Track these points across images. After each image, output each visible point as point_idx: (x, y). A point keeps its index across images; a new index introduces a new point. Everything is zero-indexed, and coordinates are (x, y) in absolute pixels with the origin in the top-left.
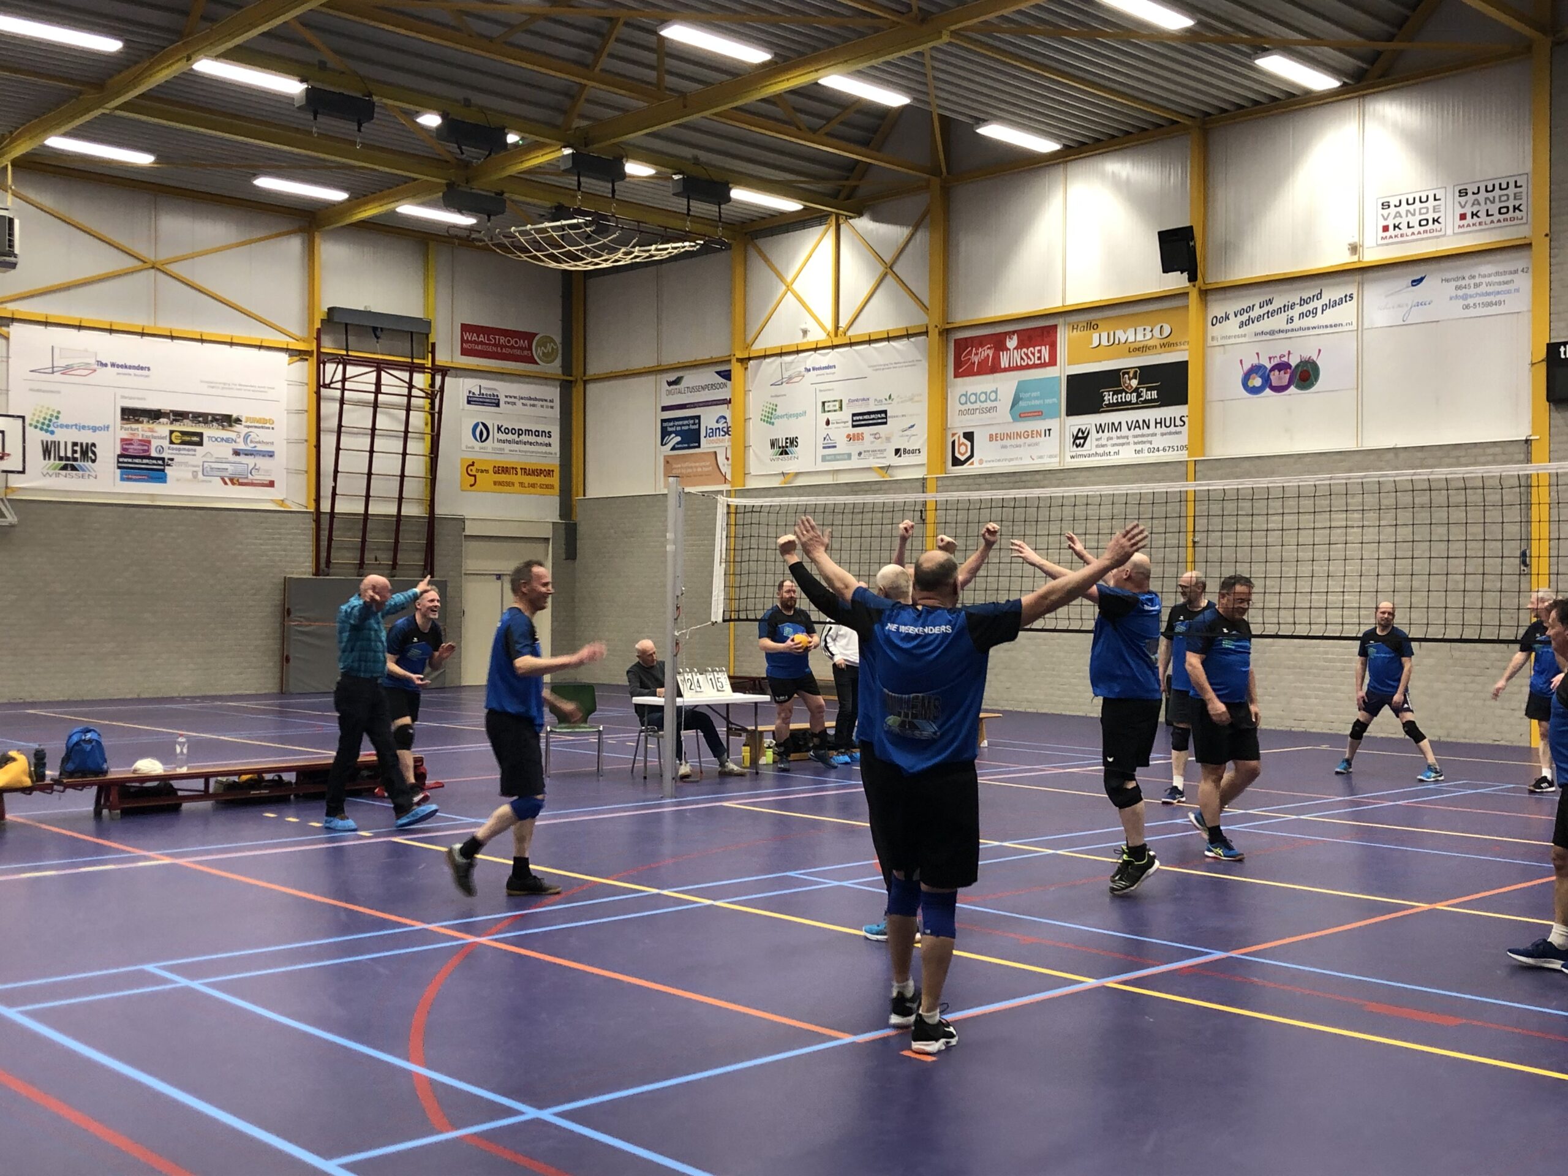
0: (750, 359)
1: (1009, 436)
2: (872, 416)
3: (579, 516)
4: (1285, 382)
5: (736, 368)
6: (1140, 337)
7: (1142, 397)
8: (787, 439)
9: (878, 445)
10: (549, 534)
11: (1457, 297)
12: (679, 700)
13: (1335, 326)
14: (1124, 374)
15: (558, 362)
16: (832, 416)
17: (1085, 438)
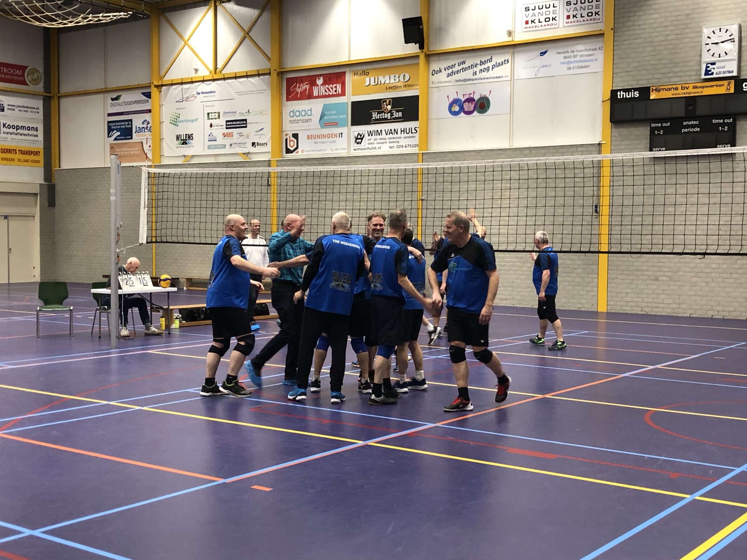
0: (162, 86)
1: (318, 137)
2: (238, 123)
3: (57, 180)
4: (472, 109)
5: (154, 91)
6: (392, 81)
7: (393, 116)
8: (186, 135)
9: (242, 140)
10: (38, 191)
11: (564, 63)
12: (119, 291)
13: (499, 77)
14: (384, 102)
15: (41, 85)
16: (214, 122)
17: (362, 139)
